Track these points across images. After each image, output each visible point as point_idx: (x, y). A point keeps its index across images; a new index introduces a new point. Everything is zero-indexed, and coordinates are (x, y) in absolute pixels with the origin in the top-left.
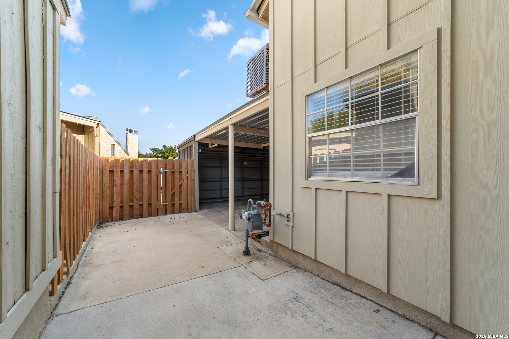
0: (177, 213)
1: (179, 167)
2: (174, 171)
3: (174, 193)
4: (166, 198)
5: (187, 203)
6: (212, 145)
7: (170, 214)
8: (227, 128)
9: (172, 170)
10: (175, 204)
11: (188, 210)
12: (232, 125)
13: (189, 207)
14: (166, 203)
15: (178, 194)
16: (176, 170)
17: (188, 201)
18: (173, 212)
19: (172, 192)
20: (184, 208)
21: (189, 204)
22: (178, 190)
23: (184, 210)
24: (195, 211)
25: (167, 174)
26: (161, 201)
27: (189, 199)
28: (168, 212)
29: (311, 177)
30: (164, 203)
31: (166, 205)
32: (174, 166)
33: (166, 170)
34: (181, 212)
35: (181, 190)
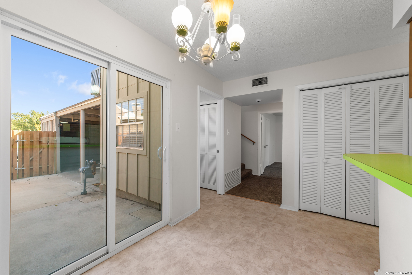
0: (36, 176)
1: (39, 138)
2: (33, 141)
3: (32, 160)
4: (23, 163)
5: (48, 167)
6: (74, 120)
7: (27, 177)
8: (80, 111)
9: (31, 140)
10: (34, 169)
11: (49, 172)
12: (83, 110)
13: (49, 170)
14: (23, 168)
15: (38, 160)
16: (35, 140)
17: (48, 166)
18: (31, 175)
19: (30, 158)
20: (44, 171)
21: (50, 168)
22: (38, 157)
23: (44, 172)
24: (57, 173)
25: (25, 143)
26: (18, 166)
27: (50, 163)
28: (25, 176)
29: (118, 146)
30: (21, 168)
31: (23, 170)
32: (33, 136)
33: (23, 140)
34: (40, 174)
35: (40, 157)
